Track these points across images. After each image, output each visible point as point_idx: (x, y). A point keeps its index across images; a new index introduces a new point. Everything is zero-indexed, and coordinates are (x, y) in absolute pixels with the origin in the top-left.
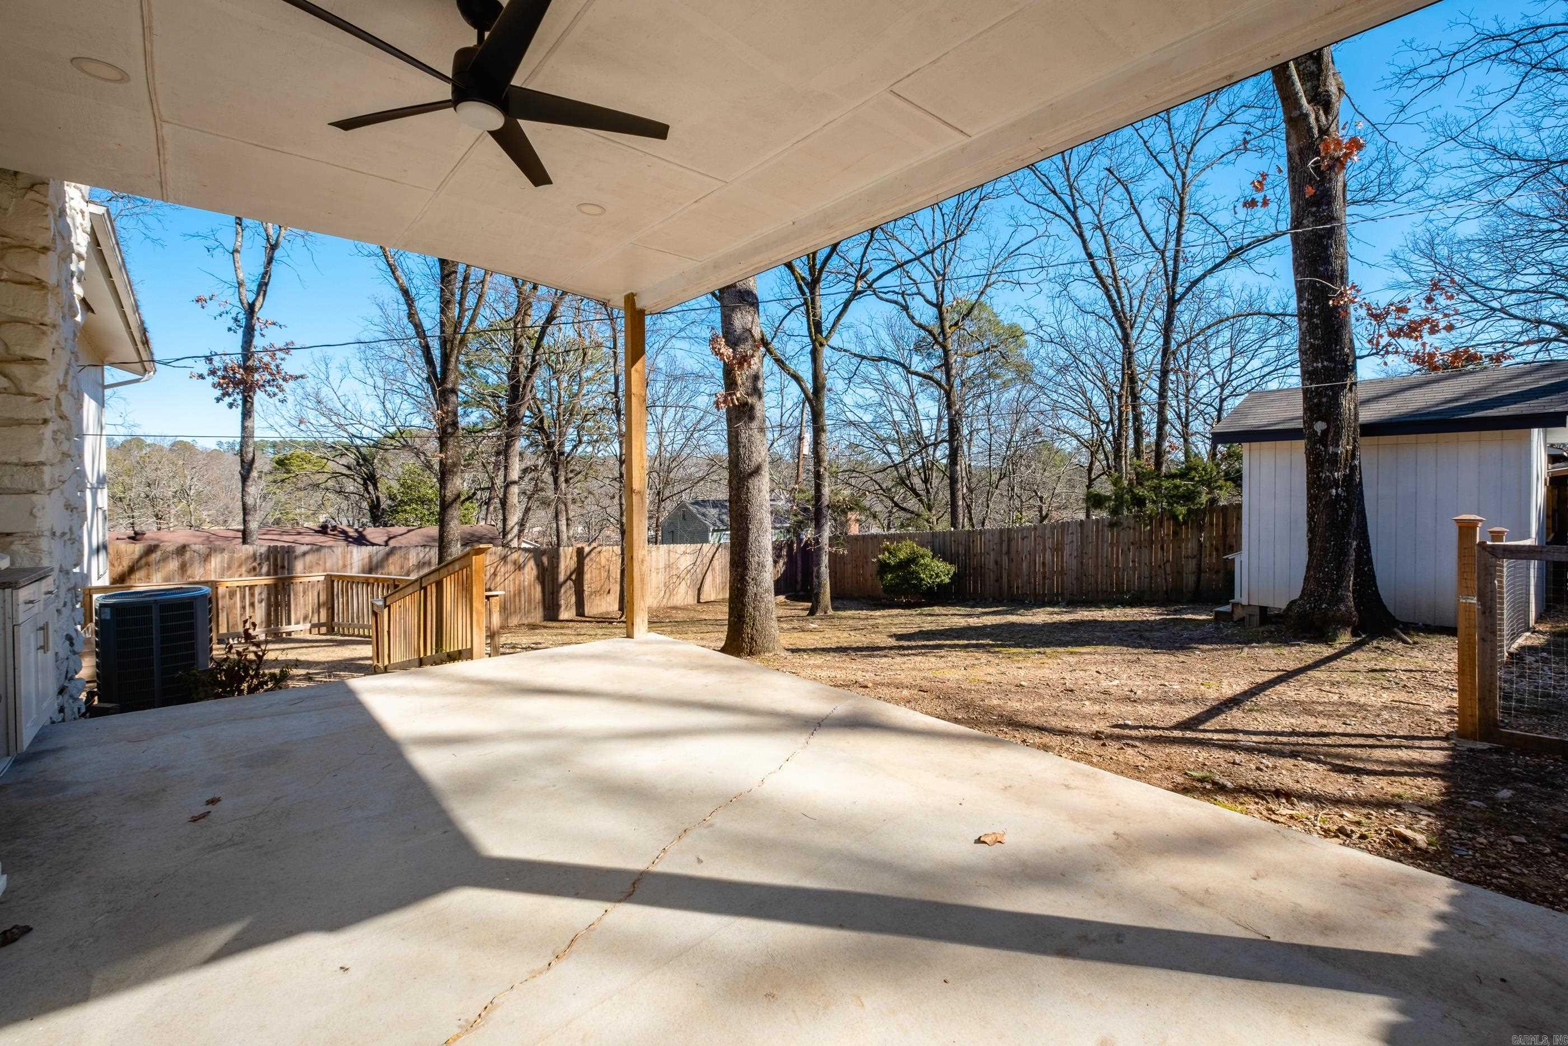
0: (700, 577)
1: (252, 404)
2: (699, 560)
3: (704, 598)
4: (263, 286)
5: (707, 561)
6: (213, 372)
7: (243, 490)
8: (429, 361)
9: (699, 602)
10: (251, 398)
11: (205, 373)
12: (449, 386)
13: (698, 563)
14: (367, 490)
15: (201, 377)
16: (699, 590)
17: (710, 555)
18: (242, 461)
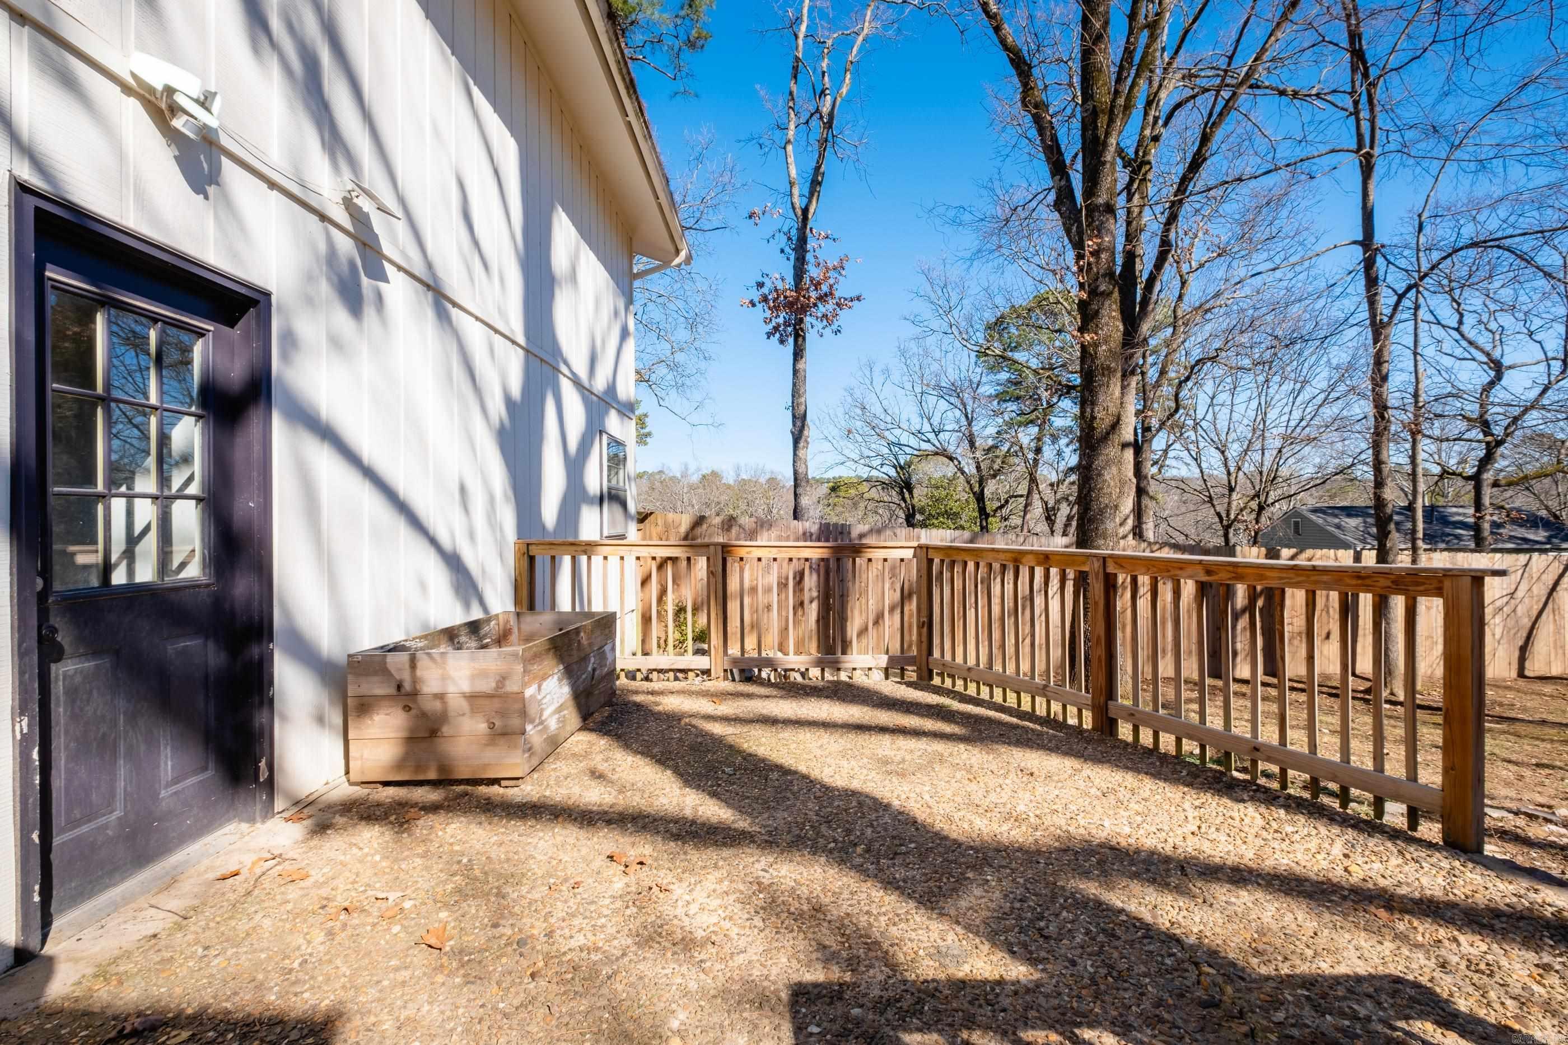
0: (1527, 623)
1: (804, 339)
2: (1523, 587)
3: (1535, 667)
4: (815, 184)
5: (1541, 591)
6: (765, 299)
7: (795, 454)
8: (1058, 167)
9: (1521, 674)
10: (802, 330)
11: (756, 300)
12: (1101, 200)
13: (1520, 594)
14: (904, 499)
15: (753, 304)
16: (1524, 650)
17: (1549, 579)
18: (794, 416)
